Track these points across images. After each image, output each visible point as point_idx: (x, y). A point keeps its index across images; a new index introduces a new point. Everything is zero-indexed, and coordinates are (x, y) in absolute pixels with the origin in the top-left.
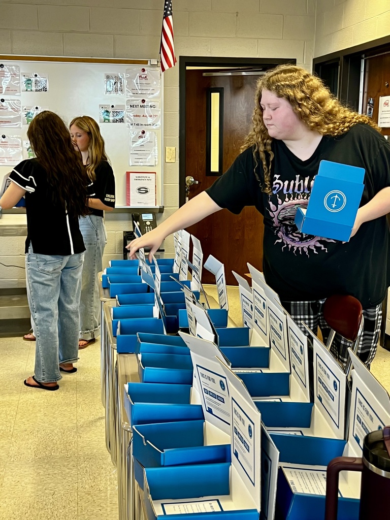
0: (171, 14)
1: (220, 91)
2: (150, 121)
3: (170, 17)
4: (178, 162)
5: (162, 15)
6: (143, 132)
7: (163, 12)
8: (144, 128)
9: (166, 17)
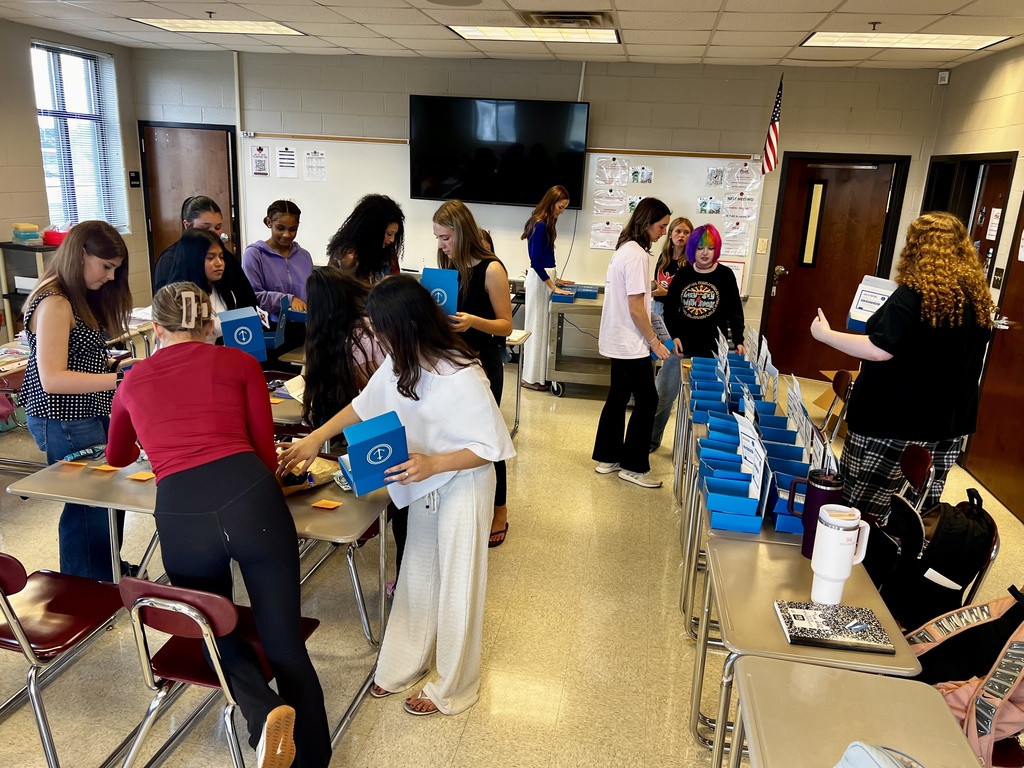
0: (778, 120)
1: (825, 183)
2: (745, 213)
3: (777, 124)
4: (769, 253)
5: (770, 121)
6: (738, 224)
7: (770, 117)
8: (738, 220)
9: (773, 123)
